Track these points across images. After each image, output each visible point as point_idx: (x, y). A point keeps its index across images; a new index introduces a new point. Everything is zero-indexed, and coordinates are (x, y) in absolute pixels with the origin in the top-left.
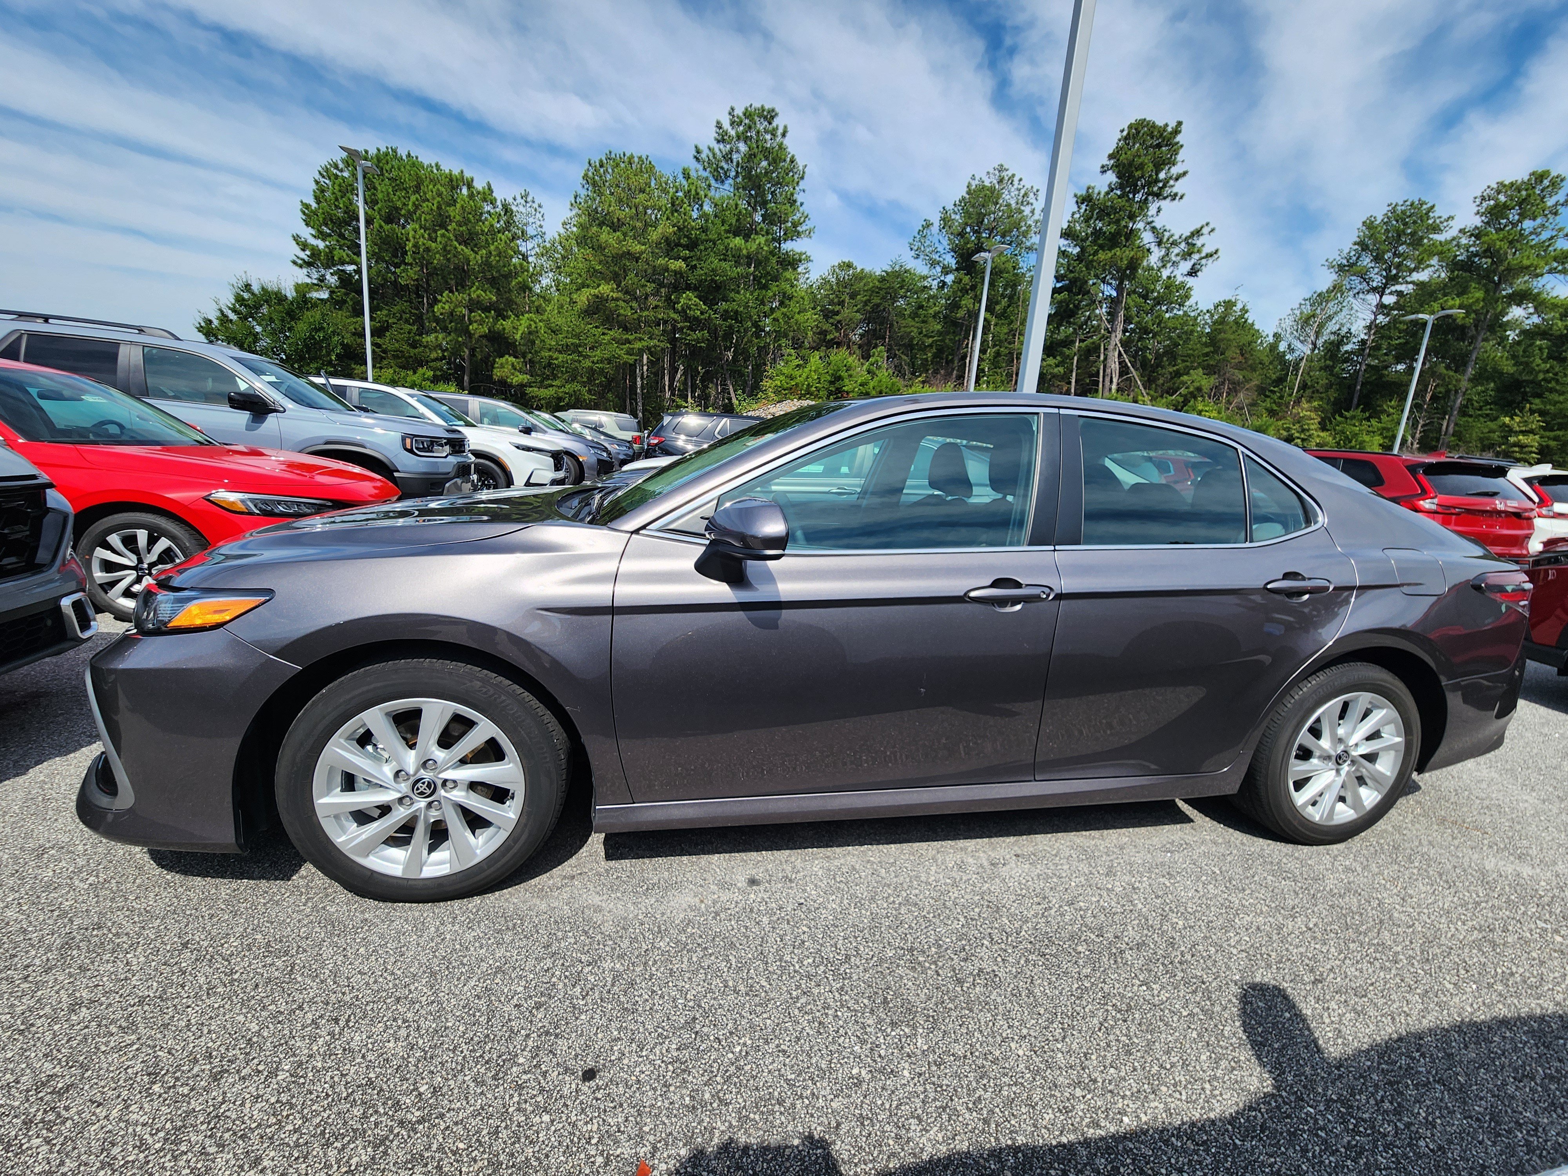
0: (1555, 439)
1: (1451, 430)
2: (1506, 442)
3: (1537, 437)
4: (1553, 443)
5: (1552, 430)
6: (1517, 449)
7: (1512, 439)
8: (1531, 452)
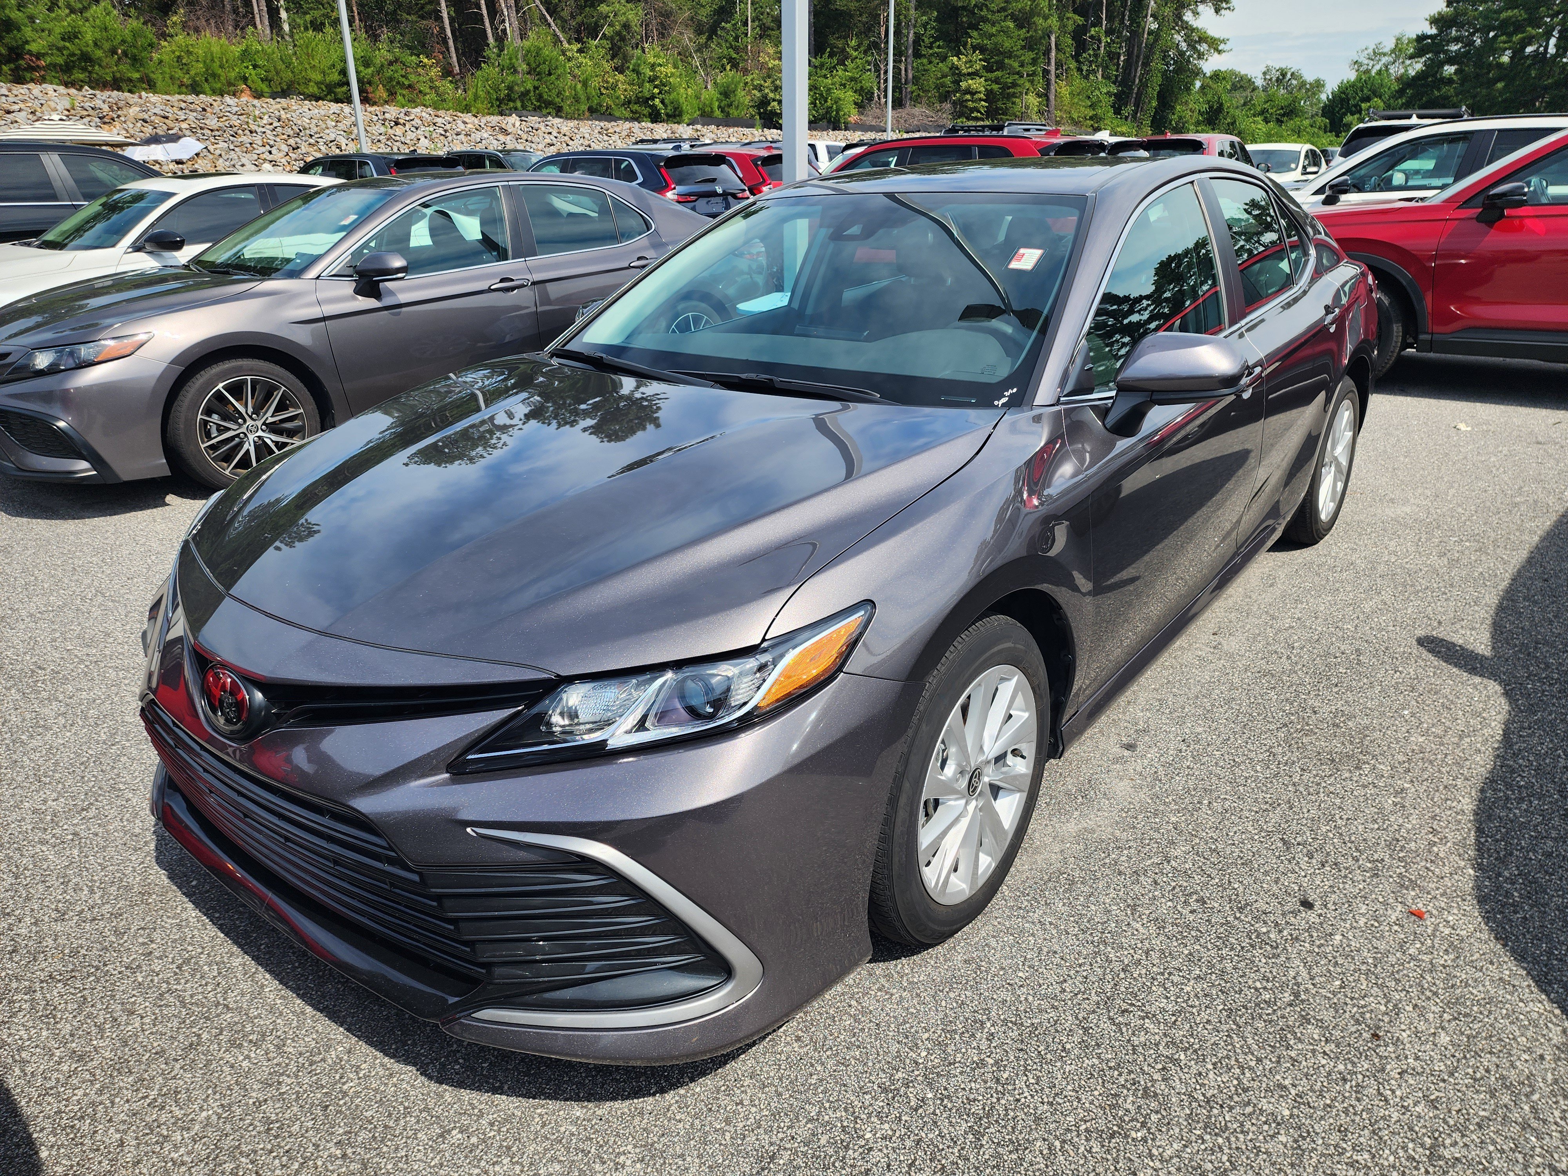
0: (997, 81)
1: (910, 76)
2: (958, 89)
3: (982, 80)
4: (995, 87)
5: (992, 71)
6: (968, 97)
7: (963, 85)
8: (981, 100)
